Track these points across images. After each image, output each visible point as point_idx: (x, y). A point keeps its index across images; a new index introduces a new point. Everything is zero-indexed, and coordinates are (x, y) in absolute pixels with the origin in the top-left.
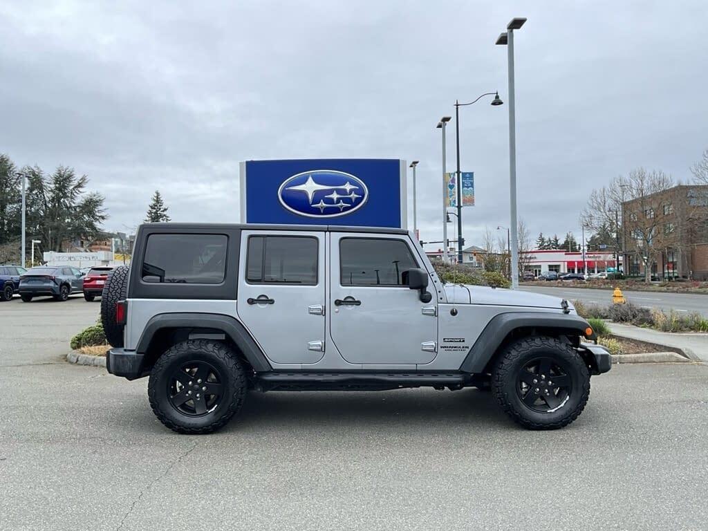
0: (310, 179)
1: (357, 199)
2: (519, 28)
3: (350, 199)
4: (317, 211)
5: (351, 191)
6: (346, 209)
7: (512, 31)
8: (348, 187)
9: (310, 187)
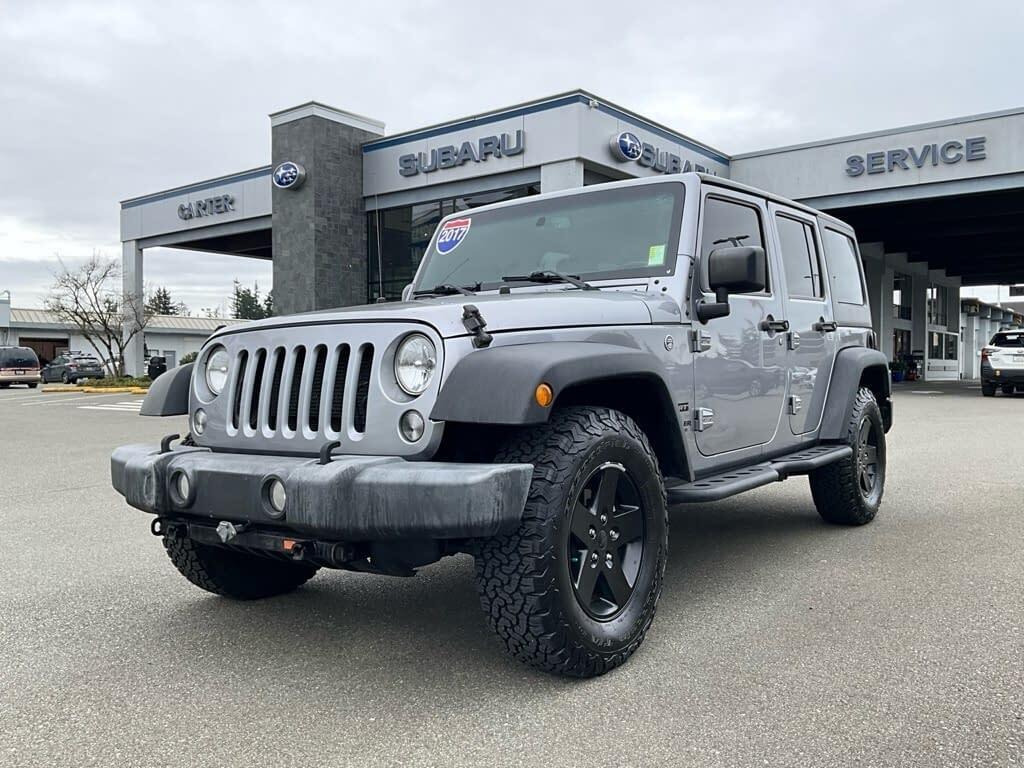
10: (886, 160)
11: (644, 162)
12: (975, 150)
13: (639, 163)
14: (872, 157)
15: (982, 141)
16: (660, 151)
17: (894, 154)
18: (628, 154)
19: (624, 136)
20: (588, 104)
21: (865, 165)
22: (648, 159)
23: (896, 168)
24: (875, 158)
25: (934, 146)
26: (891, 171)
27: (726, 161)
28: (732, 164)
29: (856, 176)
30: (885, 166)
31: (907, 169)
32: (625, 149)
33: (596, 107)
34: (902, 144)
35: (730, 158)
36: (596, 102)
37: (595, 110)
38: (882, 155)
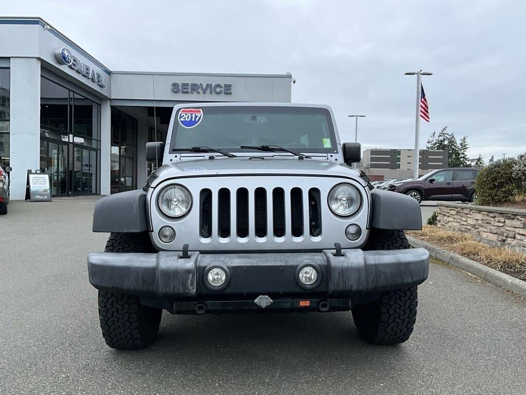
10: (190, 87)
11: (73, 66)
12: (228, 90)
13: (70, 67)
14: (184, 85)
15: (230, 86)
16: (80, 62)
17: (194, 85)
18: (66, 61)
19: (63, 50)
20: (44, 27)
21: (180, 88)
22: (74, 65)
23: (194, 92)
24: (185, 85)
25: (211, 84)
26: (192, 93)
27: (109, 73)
28: (112, 75)
29: (175, 92)
30: (190, 90)
31: (199, 93)
32: (64, 58)
33: (49, 30)
34: (197, 81)
35: (111, 72)
36: (49, 28)
37: (48, 31)
38: (188, 85)
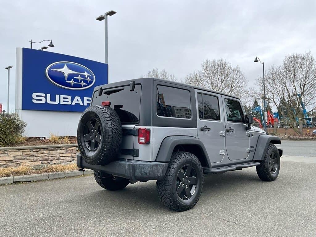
0: (66, 66)
1: (90, 81)
2: (111, 15)
3: (87, 81)
4: (69, 85)
5: (88, 76)
6: (84, 86)
7: (107, 16)
8: (86, 74)
9: (66, 71)
